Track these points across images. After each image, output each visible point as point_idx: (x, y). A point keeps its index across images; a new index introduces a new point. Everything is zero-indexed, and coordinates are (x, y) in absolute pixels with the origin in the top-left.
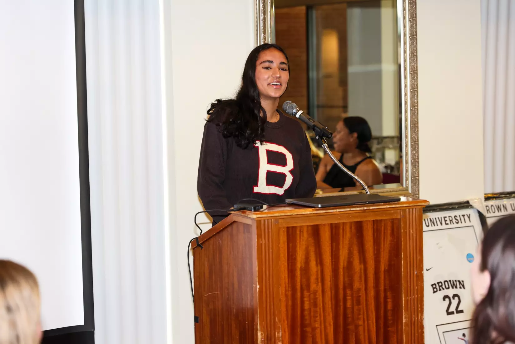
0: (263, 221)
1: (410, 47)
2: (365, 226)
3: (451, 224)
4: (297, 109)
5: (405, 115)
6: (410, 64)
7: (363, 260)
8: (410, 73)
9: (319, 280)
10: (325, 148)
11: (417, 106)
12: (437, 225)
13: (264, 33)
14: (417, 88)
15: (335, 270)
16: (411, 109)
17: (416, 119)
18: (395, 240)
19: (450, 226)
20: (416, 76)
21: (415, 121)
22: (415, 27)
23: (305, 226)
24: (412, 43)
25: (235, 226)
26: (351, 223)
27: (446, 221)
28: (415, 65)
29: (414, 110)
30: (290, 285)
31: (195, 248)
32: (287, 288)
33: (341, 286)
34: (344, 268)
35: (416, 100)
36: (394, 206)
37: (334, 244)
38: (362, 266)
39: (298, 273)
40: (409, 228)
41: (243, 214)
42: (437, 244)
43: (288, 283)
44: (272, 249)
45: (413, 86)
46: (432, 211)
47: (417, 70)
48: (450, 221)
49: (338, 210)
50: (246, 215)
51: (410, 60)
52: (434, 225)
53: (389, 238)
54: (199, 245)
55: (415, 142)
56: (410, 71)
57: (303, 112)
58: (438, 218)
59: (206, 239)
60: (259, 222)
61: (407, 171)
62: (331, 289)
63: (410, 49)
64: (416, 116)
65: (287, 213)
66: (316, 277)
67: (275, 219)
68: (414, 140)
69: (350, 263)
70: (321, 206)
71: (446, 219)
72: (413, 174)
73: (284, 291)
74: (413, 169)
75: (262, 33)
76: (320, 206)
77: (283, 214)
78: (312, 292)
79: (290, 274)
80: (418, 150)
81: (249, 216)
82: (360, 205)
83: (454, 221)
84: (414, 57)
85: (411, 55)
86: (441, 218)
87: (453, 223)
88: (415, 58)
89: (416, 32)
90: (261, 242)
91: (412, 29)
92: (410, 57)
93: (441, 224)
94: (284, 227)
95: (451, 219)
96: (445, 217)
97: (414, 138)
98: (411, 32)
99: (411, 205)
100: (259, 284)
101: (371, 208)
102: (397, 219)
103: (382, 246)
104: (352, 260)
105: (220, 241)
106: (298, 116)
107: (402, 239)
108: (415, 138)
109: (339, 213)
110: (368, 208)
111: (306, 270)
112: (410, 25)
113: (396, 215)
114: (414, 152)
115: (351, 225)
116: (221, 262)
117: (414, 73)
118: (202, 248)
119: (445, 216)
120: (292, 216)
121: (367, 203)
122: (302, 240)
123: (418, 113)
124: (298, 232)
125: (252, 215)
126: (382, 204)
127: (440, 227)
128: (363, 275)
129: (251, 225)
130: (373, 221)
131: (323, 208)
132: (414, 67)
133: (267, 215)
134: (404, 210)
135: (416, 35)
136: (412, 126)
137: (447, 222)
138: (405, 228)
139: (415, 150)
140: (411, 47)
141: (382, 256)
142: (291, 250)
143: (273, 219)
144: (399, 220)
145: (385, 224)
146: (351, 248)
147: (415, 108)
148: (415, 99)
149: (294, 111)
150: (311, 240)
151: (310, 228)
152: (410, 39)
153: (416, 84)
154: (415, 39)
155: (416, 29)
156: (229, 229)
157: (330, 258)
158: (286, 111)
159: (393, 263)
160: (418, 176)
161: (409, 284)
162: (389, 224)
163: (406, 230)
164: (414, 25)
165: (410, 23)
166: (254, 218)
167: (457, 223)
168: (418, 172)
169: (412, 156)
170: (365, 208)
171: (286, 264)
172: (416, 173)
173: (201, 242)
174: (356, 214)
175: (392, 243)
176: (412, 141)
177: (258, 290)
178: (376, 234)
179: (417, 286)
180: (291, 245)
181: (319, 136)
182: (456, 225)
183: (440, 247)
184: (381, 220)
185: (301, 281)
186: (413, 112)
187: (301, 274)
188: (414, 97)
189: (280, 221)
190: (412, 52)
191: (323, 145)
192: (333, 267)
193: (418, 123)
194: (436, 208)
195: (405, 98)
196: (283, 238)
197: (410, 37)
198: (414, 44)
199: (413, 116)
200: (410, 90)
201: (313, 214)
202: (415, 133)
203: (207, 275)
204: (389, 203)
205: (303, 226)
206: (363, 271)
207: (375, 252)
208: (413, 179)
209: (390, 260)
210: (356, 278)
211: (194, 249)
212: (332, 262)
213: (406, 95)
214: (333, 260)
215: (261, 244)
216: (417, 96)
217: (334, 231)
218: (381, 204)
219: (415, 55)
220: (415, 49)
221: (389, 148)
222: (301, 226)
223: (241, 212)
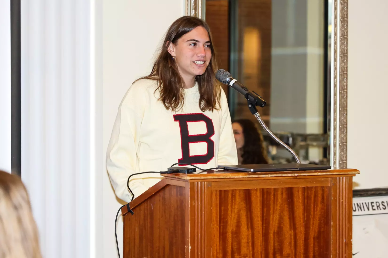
0: (196, 183)
1: (340, 29)
2: (295, 193)
3: (378, 209)
4: (231, 77)
5: (334, 98)
6: (340, 46)
7: (293, 226)
8: (340, 56)
9: (250, 243)
10: (257, 117)
11: (347, 89)
12: (364, 210)
13: (195, 9)
14: (347, 71)
15: (266, 235)
16: (340, 92)
17: (345, 103)
18: (325, 208)
19: (376, 212)
20: (346, 59)
21: (344, 104)
22: (346, 10)
23: (237, 190)
24: (343, 26)
25: (167, 190)
26: (282, 188)
27: (373, 206)
28: (345, 48)
29: (344, 93)
30: (221, 248)
31: (126, 214)
32: (218, 251)
33: (271, 251)
34: (274, 233)
35: (345, 84)
36: (324, 174)
37: (265, 209)
38: (293, 233)
39: (229, 236)
40: (339, 196)
41: (176, 177)
42: (364, 229)
43: (219, 246)
44: (204, 211)
45: (343, 69)
46: (359, 196)
47: (347, 53)
48: (378, 206)
49: (270, 176)
50: (180, 177)
51: (340, 43)
52: (361, 210)
53: (320, 206)
54: (130, 212)
55: (344, 125)
56: (340, 53)
57: (236, 80)
58: (365, 203)
59: (137, 205)
60: (192, 184)
61: (335, 154)
62: (261, 253)
63: (341, 32)
64: (345, 99)
65: (220, 176)
66: (247, 240)
67: (208, 181)
68: (343, 123)
69: (280, 228)
70: (254, 170)
71: (373, 204)
72: (341, 159)
73: (215, 254)
74: (341, 152)
75: (193, 10)
76: (252, 170)
77: (216, 177)
78: (242, 256)
79: (221, 237)
80: (346, 134)
81: (183, 178)
82: (291, 171)
83: (381, 206)
84: (344, 39)
85: (341, 37)
86: (368, 203)
87: (380, 209)
88: (346, 41)
89: (347, 15)
90: (194, 204)
91: (343, 12)
92: (340, 39)
93: (368, 209)
94: (216, 191)
95: (378, 205)
96: (372, 203)
97: (342, 122)
98: (342, 14)
99: (341, 173)
100: (191, 245)
101: (302, 174)
102: (326, 187)
103: (312, 213)
104: (282, 225)
105: (152, 206)
106: (231, 84)
107: (332, 207)
108: (344, 121)
109: (271, 178)
110: (300, 175)
111: (237, 233)
112: (341, 8)
113: (326, 183)
114: (342, 135)
115: (282, 191)
116: (152, 227)
117: (344, 56)
118: (132, 213)
119: (372, 201)
120: (225, 180)
121: (299, 169)
122: (234, 204)
123: (347, 97)
124: (230, 196)
125: (186, 177)
126: (314, 171)
127: (367, 212)
128: (293, 241)
129: (184, 187)
130: (304, 188)
131: (255, 172)
132: (344, 50)
133: (201, 177)
134: (334, 177)
135: (347, 18)
136: (341, 109)
137: (374, 208)
138: (335, 196)
139: (343, 134)
140: (342, 30)
141: (311, 223)
142: (222, 213)
143: (206, 182)
144: (330, 188)
145: (315, 192)
146: (282, 214)
147: (345, 91)
148: (345, 82)
149: (228, 79)
150: (243, 205)
151: (242, 193)
152: (341, 21)
153: (345, 67)
154: (345, 21)
155: (347, 11)
156: (161, 194)
157: (261, 223)
158: (220, 78)
159: (322, 230)
160: (346, 160)
161: (338, 251)
162: (320, 192)
163: (336, 198)
164: (345, 8)
165: (341, 5)
166: (187, 180)
167: (385, 209)
168: (346, 156)
169: (340, 140)
170: (297, 175)
171: (218, 227)
172: (343, 157)
173: (132, 208)
174: (289, 180)
175: (322, 210)
176: (341, 125)
177: (190, 250)
178: (306, 201)
179: (346, 253)
180: (223, 208)
181: (252, 105)
182: (383, 211)
183: (366, 233)
184: (312, 187)
185: (232, 243)
186: (342, 95)
187: (232, 237)
188: (344, 80)
189: (213, 184)
190: (342, 34)
191: (255, 113)
192: (264, 232)
193: (347, 107)
194: (362, 193)
195: (334, 81)
196: (215, 201)
197: (341, 20)
198: (344, 27)
199: (343, 99)
200: (340, 73)
201: (246, 178)
202: (344, 116)
203: (137, 241)
204: (320, 170)
205: (235, 190)
206: (292, 237)
207: (306, 219)
208: (340, 162)
209: (320, 228)
210: (286, 243)
211: (124, 215)
212: (263, 227)
213: (335, 77)
214: (264, 225)
215: (194, 206)
216: (347, 79)
217: (265, 196)
218: (312, 171)
219: (345, 38)
220: (346, 31)
221: (313, 146)
222: (233, 191)
223: (174, 174)
